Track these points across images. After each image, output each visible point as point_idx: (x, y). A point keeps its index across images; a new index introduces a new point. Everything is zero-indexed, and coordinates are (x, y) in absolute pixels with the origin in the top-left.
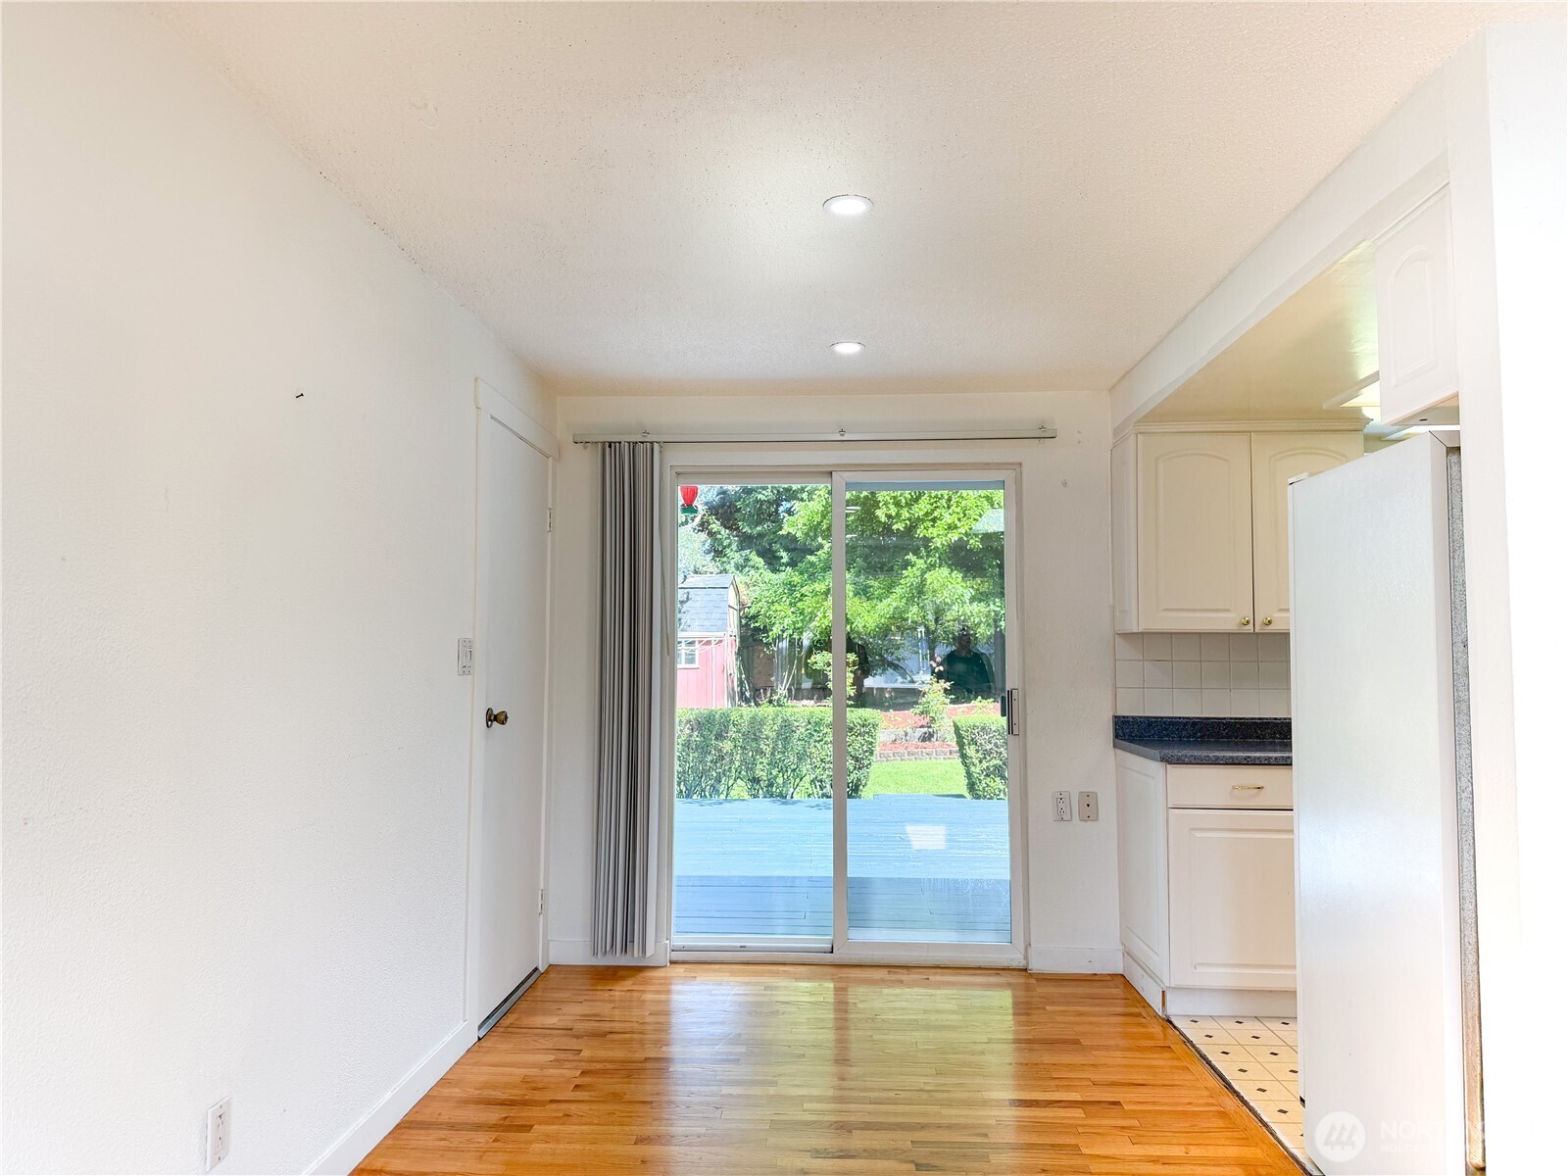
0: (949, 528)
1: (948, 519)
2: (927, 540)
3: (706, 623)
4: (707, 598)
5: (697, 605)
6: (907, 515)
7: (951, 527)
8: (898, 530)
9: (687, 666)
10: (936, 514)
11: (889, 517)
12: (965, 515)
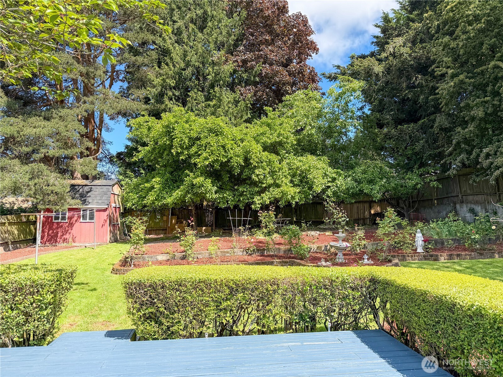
0: (205, 159)
1: (205, 155)
2: (195, 164)
3: (100, 201)
4: (102, 190)
5: (96, 193)
6: (187, 153)
7: (206, 159)
8: (182, 159)
9: (90, 221)
10: (199, 152)
11: (177, 153)
12: (212, 153)
